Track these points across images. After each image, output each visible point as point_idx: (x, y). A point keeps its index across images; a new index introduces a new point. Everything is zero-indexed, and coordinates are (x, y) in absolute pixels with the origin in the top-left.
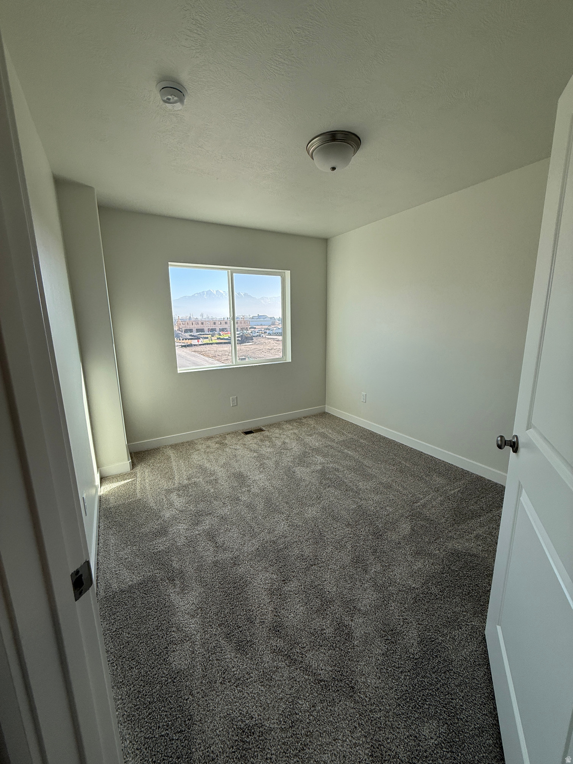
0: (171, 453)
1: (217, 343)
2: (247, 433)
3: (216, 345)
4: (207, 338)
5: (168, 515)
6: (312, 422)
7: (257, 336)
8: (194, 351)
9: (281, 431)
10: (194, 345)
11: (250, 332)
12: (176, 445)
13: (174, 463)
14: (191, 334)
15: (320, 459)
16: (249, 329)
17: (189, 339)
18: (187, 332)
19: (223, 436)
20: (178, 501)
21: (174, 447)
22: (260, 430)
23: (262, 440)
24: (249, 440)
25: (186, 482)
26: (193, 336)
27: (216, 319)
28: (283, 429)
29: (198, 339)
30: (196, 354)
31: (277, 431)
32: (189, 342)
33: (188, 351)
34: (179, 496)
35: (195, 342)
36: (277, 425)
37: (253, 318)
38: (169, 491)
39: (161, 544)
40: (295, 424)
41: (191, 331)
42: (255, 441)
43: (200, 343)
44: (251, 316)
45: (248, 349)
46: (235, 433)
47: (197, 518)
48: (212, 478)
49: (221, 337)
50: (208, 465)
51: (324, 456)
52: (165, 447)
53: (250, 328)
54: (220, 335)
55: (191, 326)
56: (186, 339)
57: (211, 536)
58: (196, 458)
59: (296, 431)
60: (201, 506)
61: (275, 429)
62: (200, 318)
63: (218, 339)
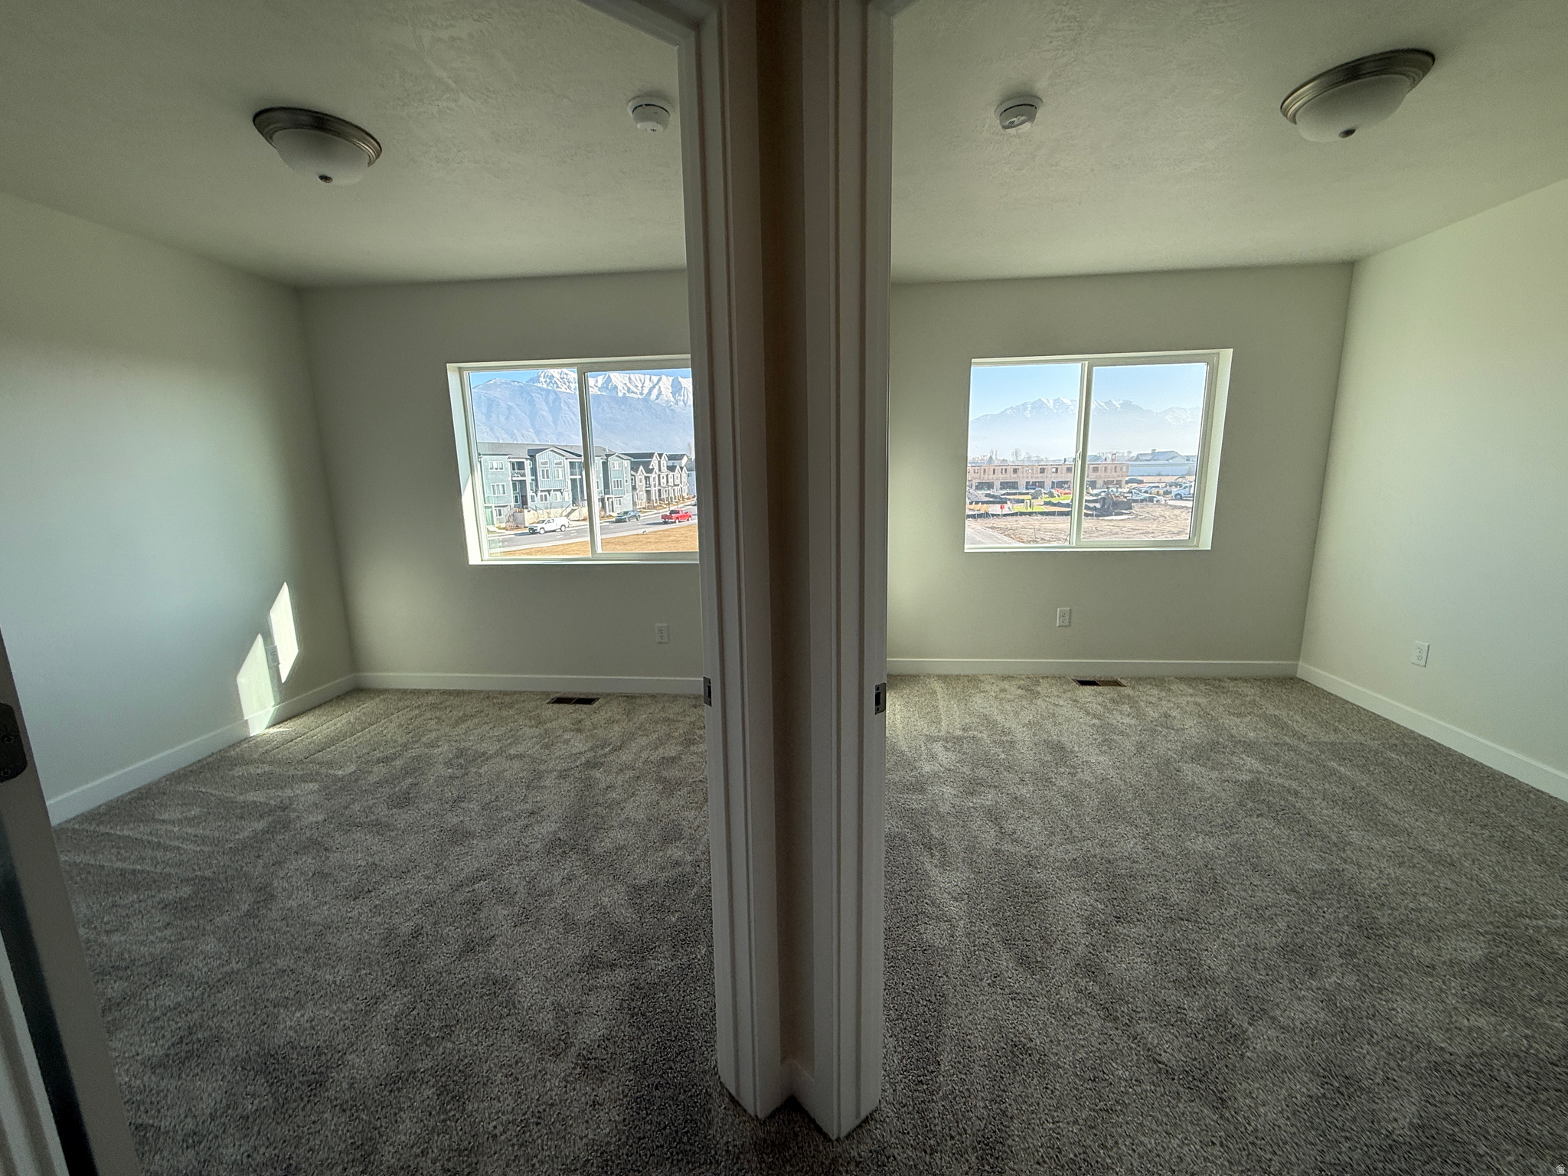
0: (937, 686)
1: (1042, 514)
2: (1083, 683)
3: (1040, 517)
4: (1022, 501)
5: (927, 768)
6: (1251, 692)
7: (1142, 501)
8: (992, 528)
9: (1164, 694)
10: (993, 515)
11: (1128, 490)
12: (946, 676)
13: (941, 703)
14: (988, 492)
15: (1252, 763)
16: (1123, 483)
17: (983, 503)
18: (981, 489)
19: (1035, 680)
20: (945, 757)
21: (944, 678)
22: (1116, 683)
23: (1113, 701)
24: (1087, 695)
25: (959, 733)
26: (993, 496)
27: (1047, 461)
28: (1170, 690)
29: (1002, 502)
30: (995, 533)
31: (1155, 691)
32: (983, 508)
33: (979, 527)
34: (947, 749)
35: (995, 509)
36: (1159, 681)
37: (1137, 459)
38: (931, 739)
39: (916, 802)
40: (1202, 687)
41: (990, 486)
42: (1100, 699)
43: (1006, 511)
44: (1134, 454)
45: (1116, 530)
46: (1059, 678)
47: (973, 786)
48: (1004, 739)
49: (1054, 501)
50: (999, 718)
51: (1265, 760)
52: (929, 676)
53: (1127, 483)
54: (1052, 495)
55: (991, 476)
56: (977, 503)
57: (994, 816)
58: (979, 702)
59: (1203, 701)
60: (982, 772)
61: (1149, 687)
62: (1010, 459)
63: (1047, 503)
